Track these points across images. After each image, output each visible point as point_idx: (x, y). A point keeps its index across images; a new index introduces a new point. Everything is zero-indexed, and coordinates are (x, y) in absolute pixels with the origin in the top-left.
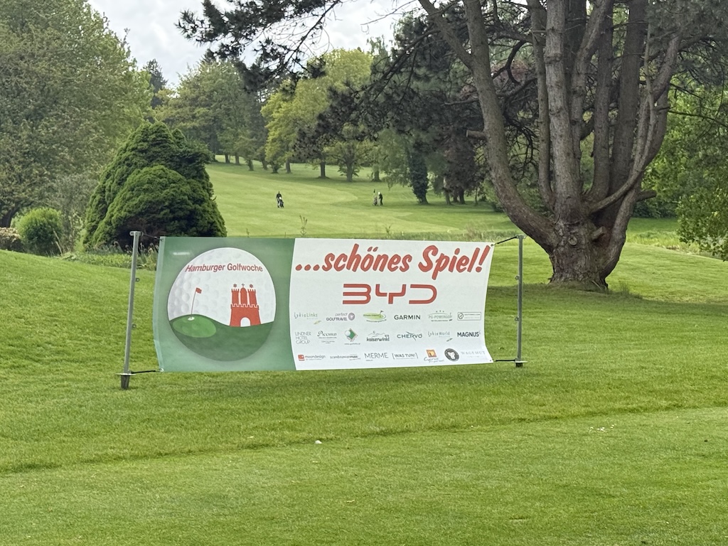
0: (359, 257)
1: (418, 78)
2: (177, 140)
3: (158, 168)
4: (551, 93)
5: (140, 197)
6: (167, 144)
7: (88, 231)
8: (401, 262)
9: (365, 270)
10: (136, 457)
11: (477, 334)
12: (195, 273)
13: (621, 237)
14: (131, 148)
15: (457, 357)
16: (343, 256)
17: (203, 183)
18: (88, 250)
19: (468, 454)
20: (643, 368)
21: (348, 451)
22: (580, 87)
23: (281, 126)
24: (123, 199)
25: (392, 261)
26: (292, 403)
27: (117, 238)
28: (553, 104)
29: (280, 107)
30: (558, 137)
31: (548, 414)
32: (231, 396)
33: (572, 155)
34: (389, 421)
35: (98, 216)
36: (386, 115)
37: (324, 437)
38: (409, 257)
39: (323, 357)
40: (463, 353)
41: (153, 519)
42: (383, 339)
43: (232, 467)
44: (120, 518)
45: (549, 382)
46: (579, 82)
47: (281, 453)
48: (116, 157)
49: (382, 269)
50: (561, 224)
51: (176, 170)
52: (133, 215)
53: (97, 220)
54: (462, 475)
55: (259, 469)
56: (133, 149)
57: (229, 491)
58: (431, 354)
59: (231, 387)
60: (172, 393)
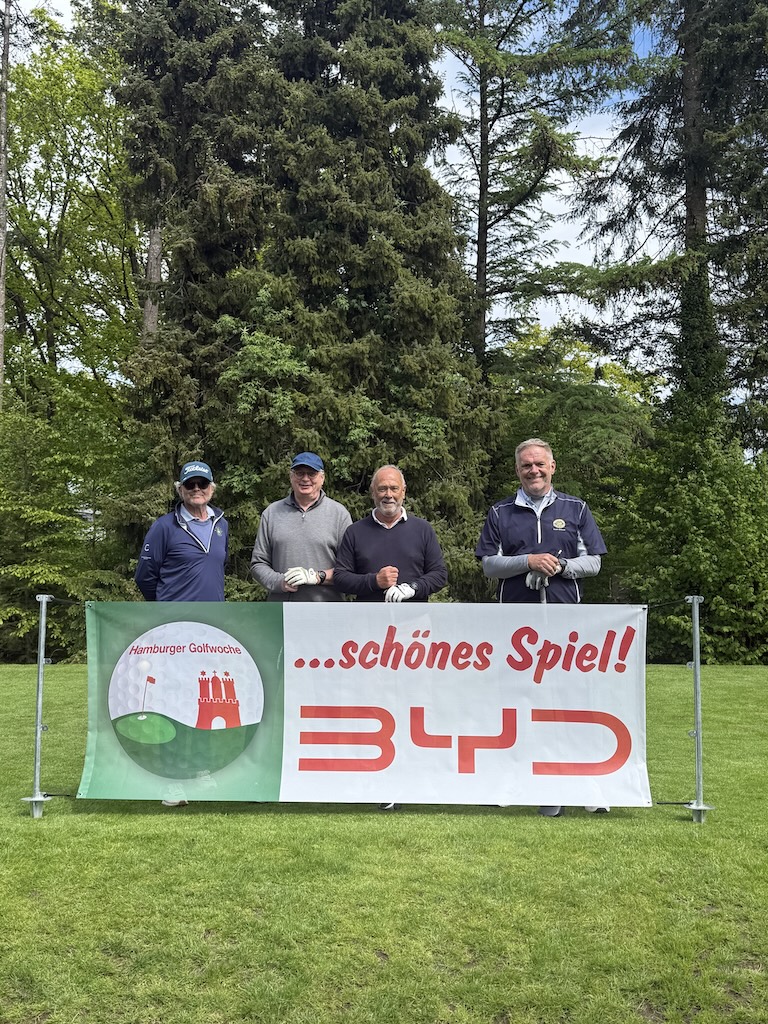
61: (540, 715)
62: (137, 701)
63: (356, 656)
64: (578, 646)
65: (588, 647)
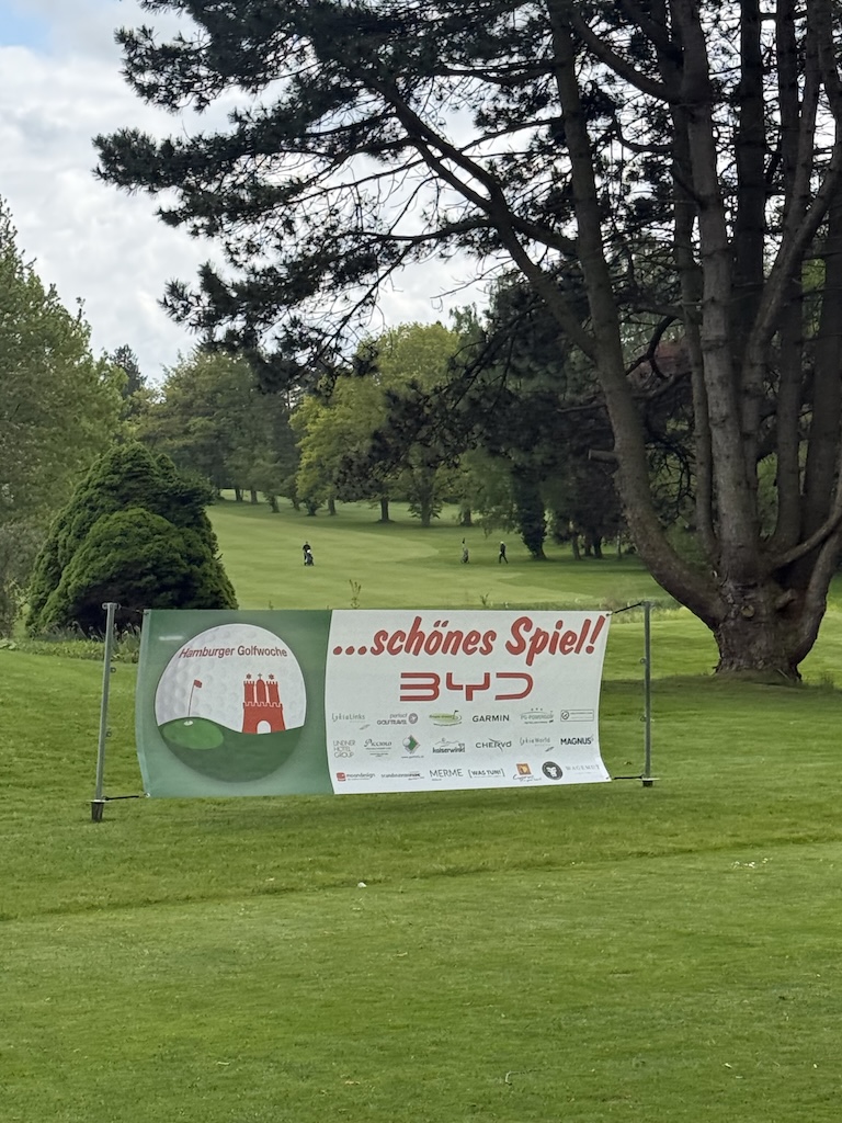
0: (422, 635)
1: (518, 373)
2: (164, 471)
3: (135, 512)
4: (712, 394)
5: (110, 555)
6: (148, 477)
7: (33, 607)
8: (481, 642)
9: (431, 652)
10: (115, 906)
11: (588, 741)
12: (193, 659)
13: (819, 603)
14: (95, 483)
15: (559, 774)
16: (400, 634)
17: (203, 534)
18: (34, 635)
19: (564, 897)
20: (822, 785)
21: (403, 896)
22: (756, 384)
23: (321, 445)
24: (85, 559)
25: (468, 641)
26: (326, 835)
27: (76, 618)
28: (715, 409)
29: (317, 416)
30: (723, 458)
31: (678, 846)
32: (244, 828)
33: (744, 485)
34: (459, 858)
35: (47, 585)
36: (470, 429)
37: (370, 878)
38: (492, 635)
39: (371, 776)
40: (568, 768)
41: (141, 978)
42: (456, 750)
43: (244, 916)
44: (98, 978)
45: (686, 805)
46: (752, 377)
47: (310, 899)
48: (72, 499)
49: (454, 652)
50: (730, 585)
51: (161, 514)
52: (98, 582)
53: (46, 590)
54: (553, 923)
55: (281, 918)
56: (98, 485)
57: (241, 945)
58: (523, 770)
59: (244, 817)
60: (163, 826)
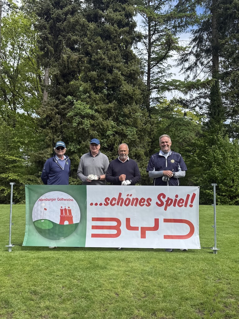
61: (166, 221)
62: (41, 216)
63: (109, 202)
64: (178, 199)
65: (181, 199)
